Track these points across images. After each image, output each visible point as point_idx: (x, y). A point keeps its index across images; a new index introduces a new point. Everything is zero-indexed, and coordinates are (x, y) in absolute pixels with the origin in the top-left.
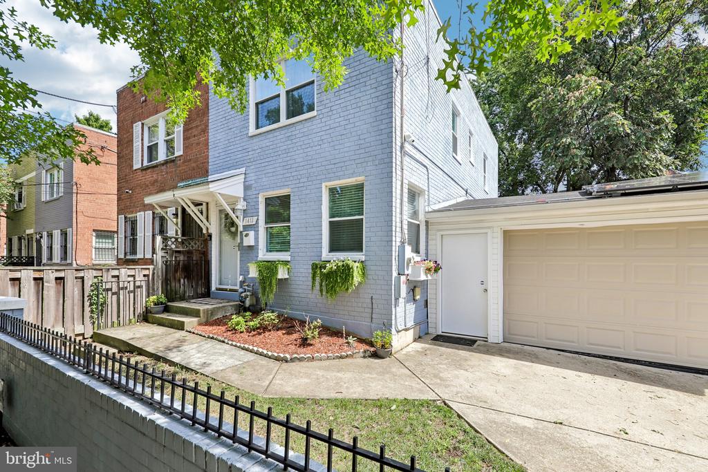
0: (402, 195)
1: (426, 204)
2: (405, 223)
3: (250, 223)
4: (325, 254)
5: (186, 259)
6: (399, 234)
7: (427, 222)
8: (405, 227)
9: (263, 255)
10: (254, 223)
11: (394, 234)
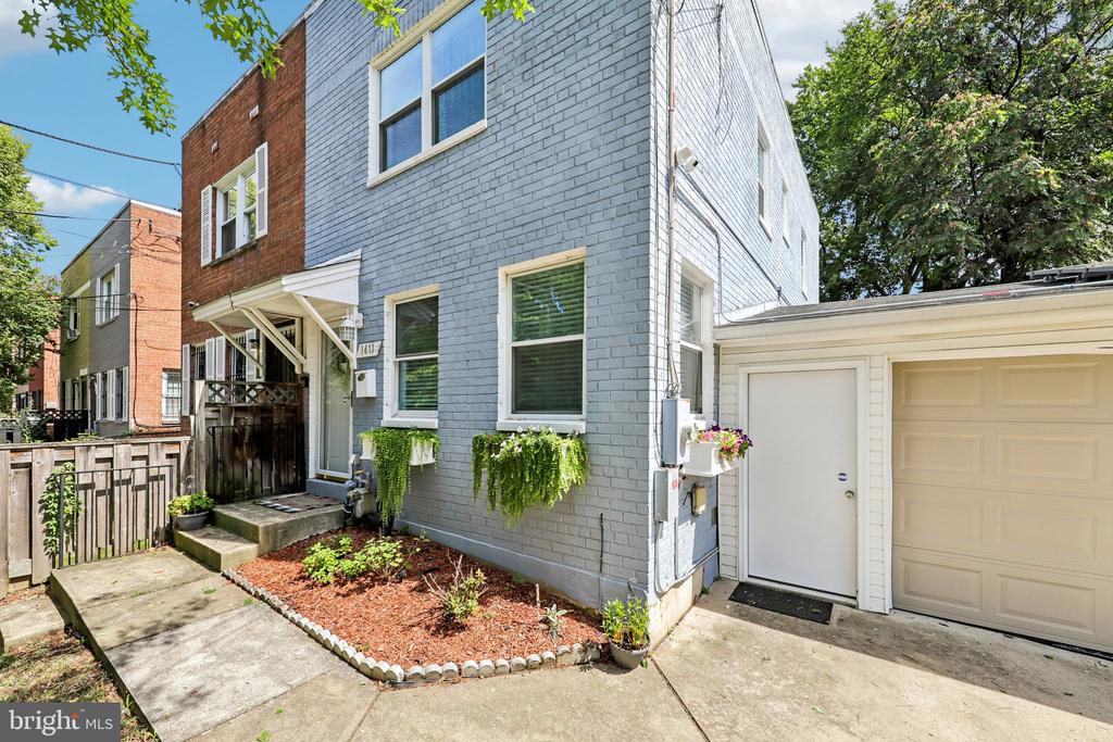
0: (669, 287)
1: (716, 310)
2: (676, 348)
3: (371, 355)
4: (505, 417)
5: (258, 421)
6: (662, 374)
7: (717, 347)
8: (676, 357)
9: (391, 415)
10: (375, 354)
11: (652, 375)
